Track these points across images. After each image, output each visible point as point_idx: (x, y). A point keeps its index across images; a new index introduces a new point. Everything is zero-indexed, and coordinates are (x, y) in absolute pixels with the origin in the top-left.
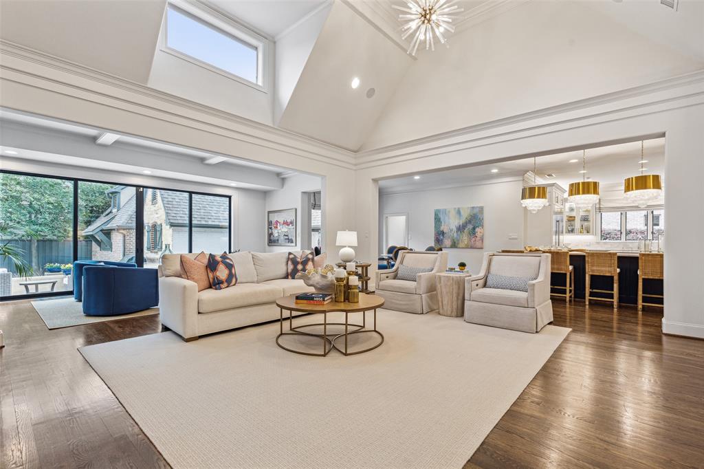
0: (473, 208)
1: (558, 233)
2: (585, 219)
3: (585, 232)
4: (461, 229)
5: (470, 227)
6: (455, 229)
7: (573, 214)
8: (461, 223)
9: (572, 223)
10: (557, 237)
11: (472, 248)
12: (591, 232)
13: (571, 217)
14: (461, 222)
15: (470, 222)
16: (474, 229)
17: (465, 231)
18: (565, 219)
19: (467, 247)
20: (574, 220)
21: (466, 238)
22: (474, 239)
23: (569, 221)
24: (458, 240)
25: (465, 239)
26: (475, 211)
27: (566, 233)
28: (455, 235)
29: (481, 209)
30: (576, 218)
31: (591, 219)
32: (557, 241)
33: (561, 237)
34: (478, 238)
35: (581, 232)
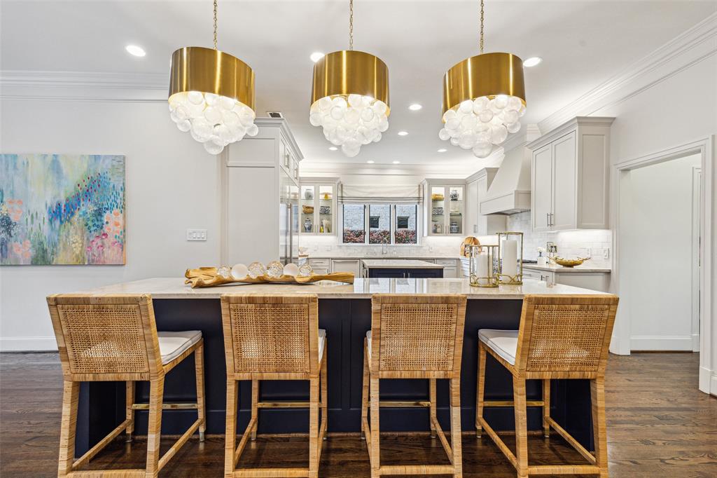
0: (96, 158)
1: (289, 232)
2: (325, 212)
3: (325, 230)
4: (61, 213)
5: (88, 208)
6: (45, 215)
7: (311, 203)
8: (62, 199)
9: (310, 216)
10: (288, 237)
11: (92, 263)
12: (333, 230)
13: (308, 208)
14: (64, 193)
15: (88, 194)
16: (99, 213)
17: (75, 218)
18: (301, 210)
19: (80, 263)
20: (312, 213)
21: (77, 238)
22: (99, 242)
23: (305, 213)
24: (55, 245)
25: (74, 237)
26: (102, 167)
27: (302, 231)
28: (46, 228)
29: (120, 163)
30: (315, 210)
31: (333, 211)
32: (289, 244)
33: (295, 238)
34: (111, 239)
35: (320, 232)
